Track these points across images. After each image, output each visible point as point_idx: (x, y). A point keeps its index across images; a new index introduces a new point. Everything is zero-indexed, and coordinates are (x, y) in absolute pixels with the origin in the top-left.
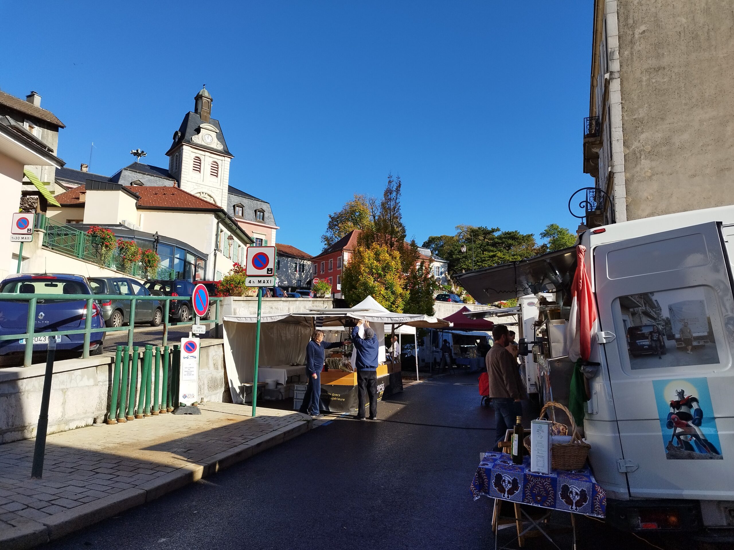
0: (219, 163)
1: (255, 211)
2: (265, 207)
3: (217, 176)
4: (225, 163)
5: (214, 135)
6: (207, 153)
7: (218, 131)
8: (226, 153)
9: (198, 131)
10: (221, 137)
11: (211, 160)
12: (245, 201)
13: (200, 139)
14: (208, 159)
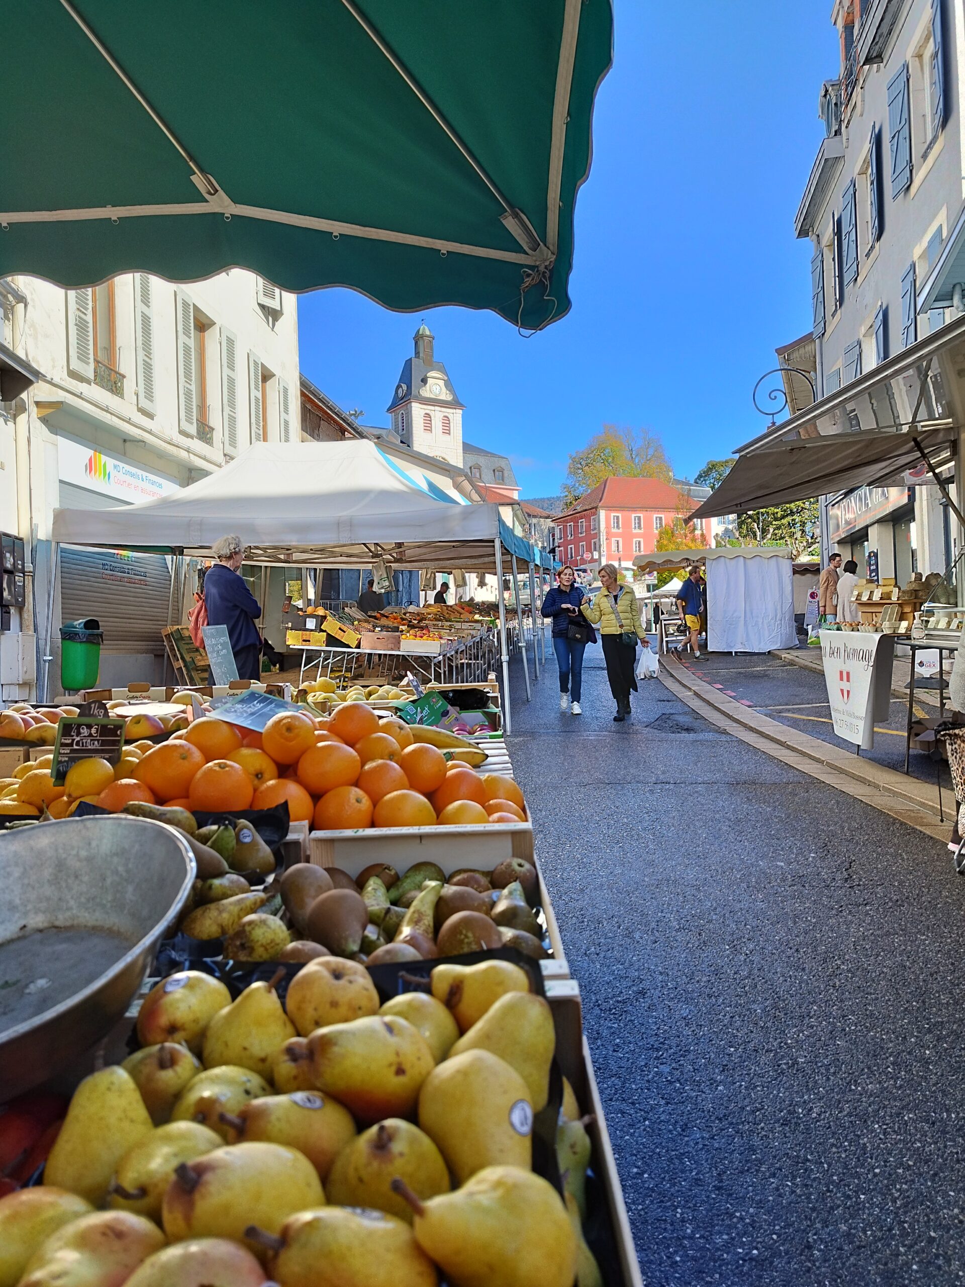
0: (450, 416)
1: (494, 471)
2: (503, 463)
3: (449, 434)
4: (456, 416)
5: (442, 383)
6: (437, 408)
7: (446, 378)
8: (455, 404)
9: (424, 381)
10: (448, 385)
11: (442, 415)
12: (482, 461)
13: (428, 391)
14: (438, 414)
